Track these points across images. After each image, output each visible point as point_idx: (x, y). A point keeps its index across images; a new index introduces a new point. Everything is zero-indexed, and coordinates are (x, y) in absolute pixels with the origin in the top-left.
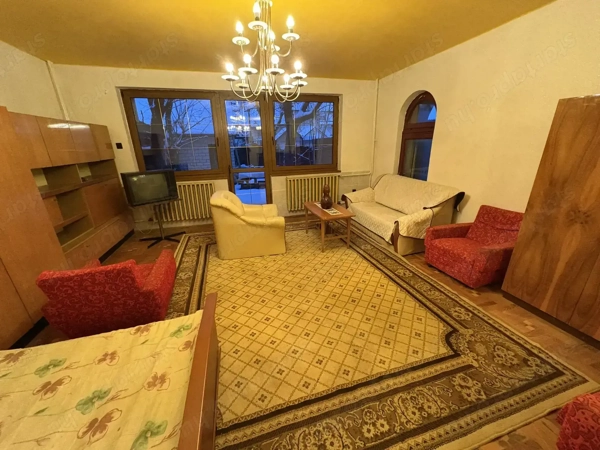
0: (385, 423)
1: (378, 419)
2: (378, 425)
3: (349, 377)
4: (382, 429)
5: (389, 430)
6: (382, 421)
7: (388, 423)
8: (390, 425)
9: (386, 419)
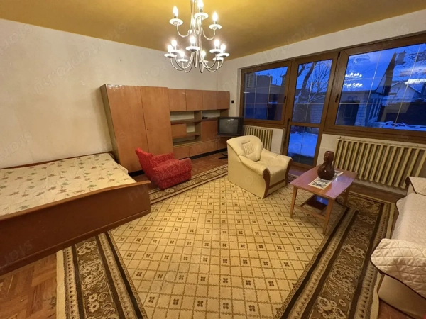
0: (96, 309)
1: (100, 302)
2: (95, 303)
3: (135, 277)
4: (92, 307)
5: (91, 313)
6: (98, 306)
7: (96, 311)
8: (94, 313)
9: (99, 309)
